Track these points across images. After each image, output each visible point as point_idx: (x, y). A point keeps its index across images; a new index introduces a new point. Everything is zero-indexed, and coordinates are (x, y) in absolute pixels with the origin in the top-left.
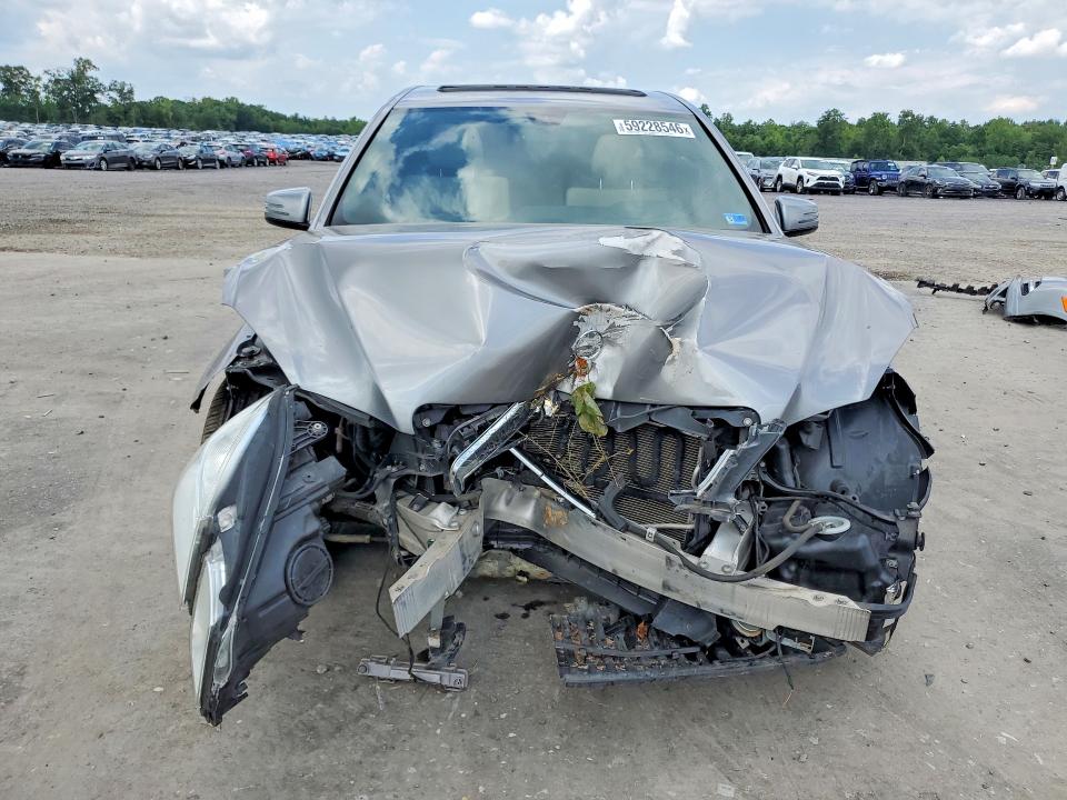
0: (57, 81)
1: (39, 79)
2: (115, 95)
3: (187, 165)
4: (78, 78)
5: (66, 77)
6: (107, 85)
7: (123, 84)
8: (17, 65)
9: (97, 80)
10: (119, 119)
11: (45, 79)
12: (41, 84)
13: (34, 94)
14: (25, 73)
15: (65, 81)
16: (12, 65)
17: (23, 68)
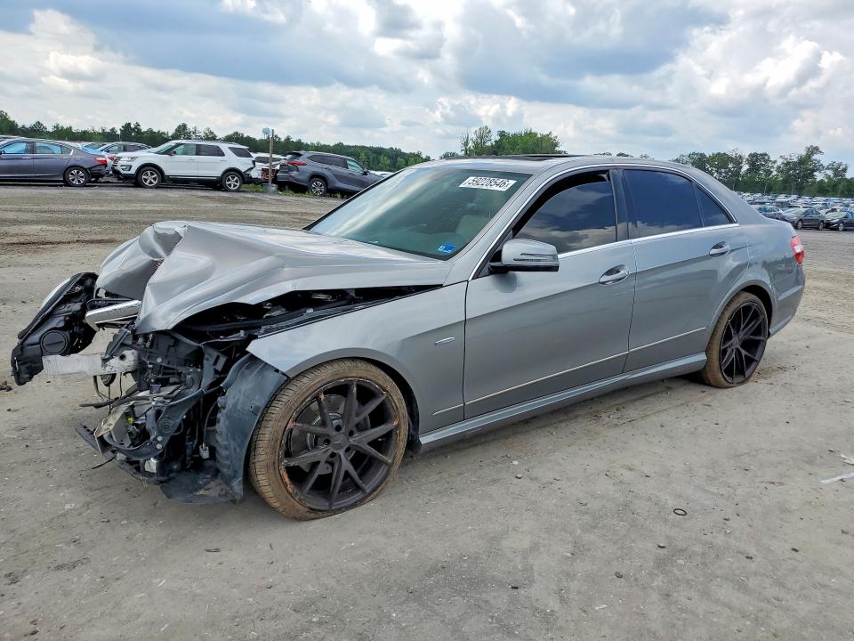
0: (788, 163)
1: (775, 162)
2: (830, 173)
3: (829, 226)
4: (803, 161)
5: (796, 160)
6: (826, 165)
7: (840, 164)
8: (762, 152)
9: (819, 162)
10: (827, 190)
11: (780, 162)
12: (775, 166)
13: (769, 172)
14: (766, 158)
15: (794, 163)
16: (759, 152)
17: (766, 155)
